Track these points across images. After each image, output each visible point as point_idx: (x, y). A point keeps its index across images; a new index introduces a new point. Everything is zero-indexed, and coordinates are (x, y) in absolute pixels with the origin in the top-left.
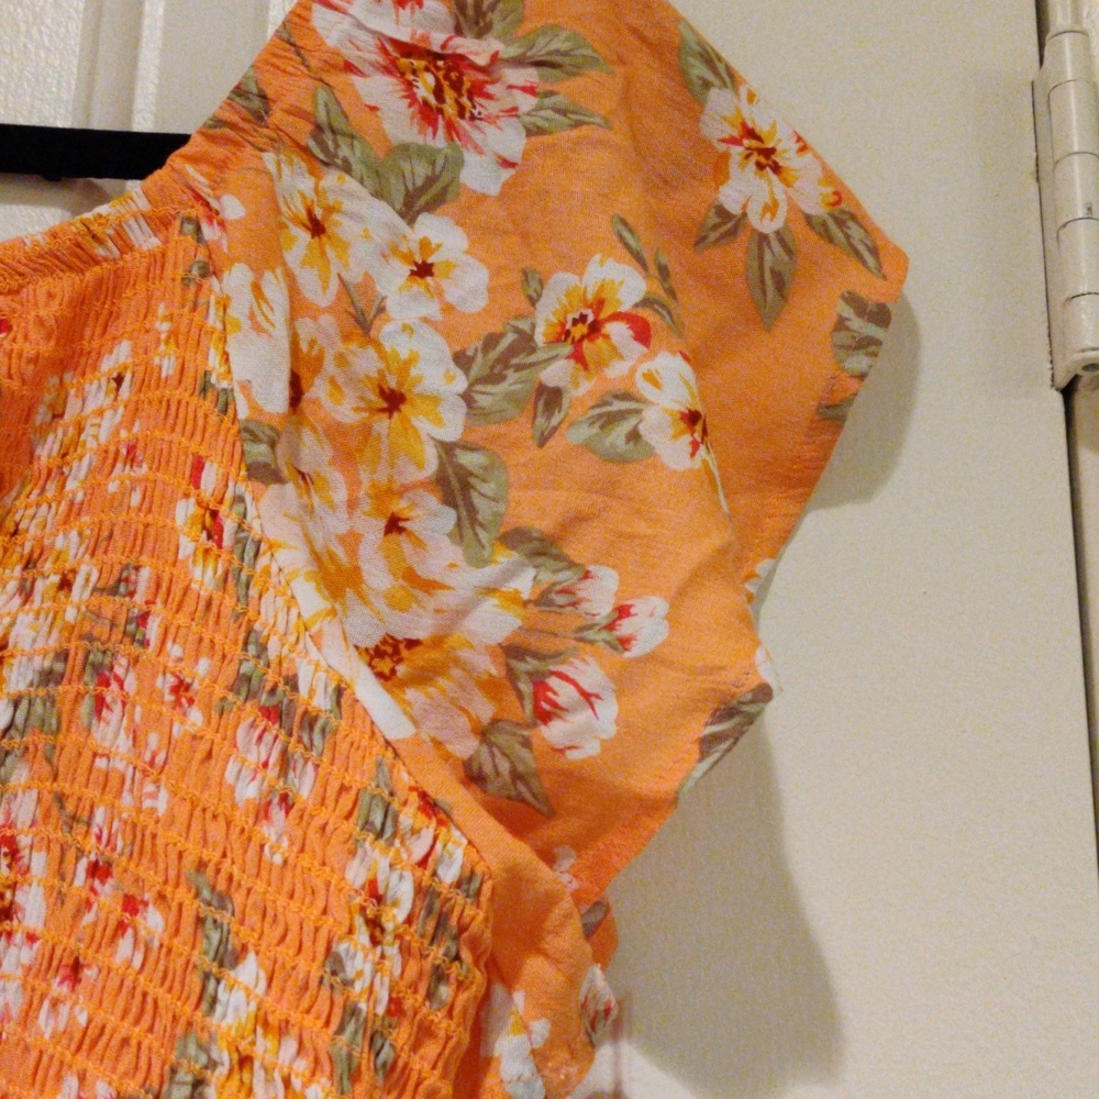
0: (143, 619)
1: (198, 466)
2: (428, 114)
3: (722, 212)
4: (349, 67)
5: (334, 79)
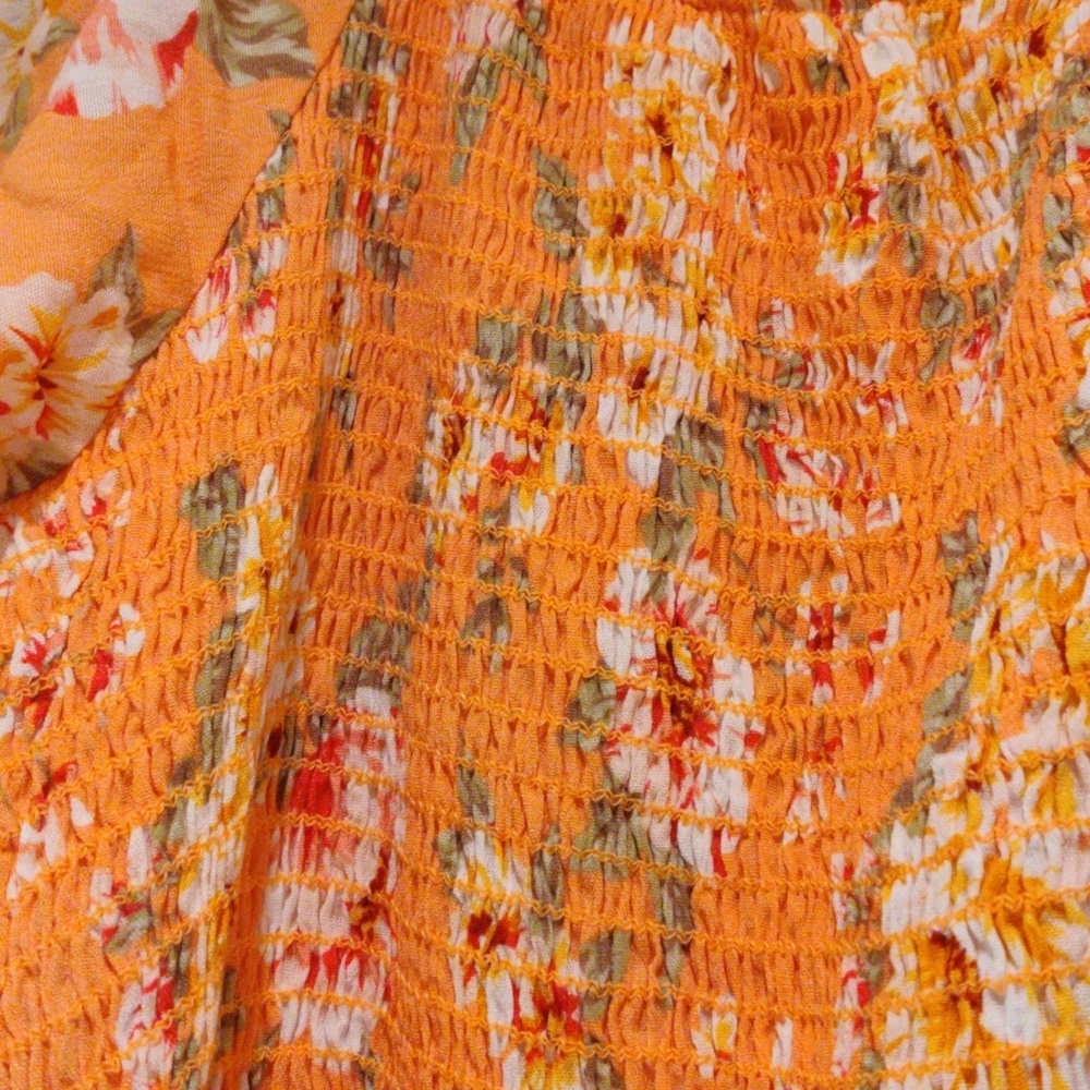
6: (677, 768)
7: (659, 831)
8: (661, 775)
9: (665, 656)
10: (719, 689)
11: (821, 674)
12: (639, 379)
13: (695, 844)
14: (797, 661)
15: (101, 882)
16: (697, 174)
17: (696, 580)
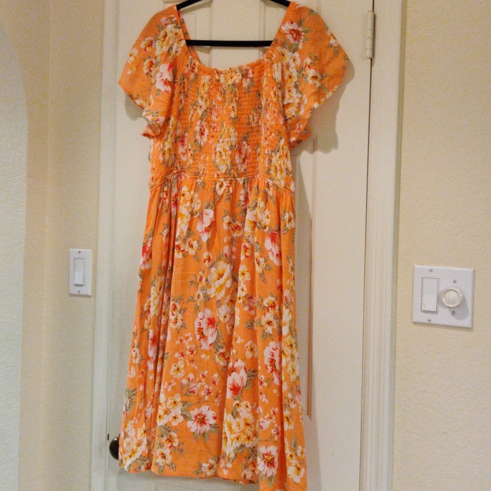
0: (269, 104)
1: (273, 88)
2: (295, 39)
3: (330, 44)
4: (286, 34)
5: (284, 36)
6: (201, 138)
7: (199, 143)
8: (200, 138)
9: (201, 130)
10: (205, 132)
11: (213, 131)
12: (201, 107)
13: (202, 143)
14: (212, 130)
15: (159, 148)
16: (206, 89)
17: (204, 123)
